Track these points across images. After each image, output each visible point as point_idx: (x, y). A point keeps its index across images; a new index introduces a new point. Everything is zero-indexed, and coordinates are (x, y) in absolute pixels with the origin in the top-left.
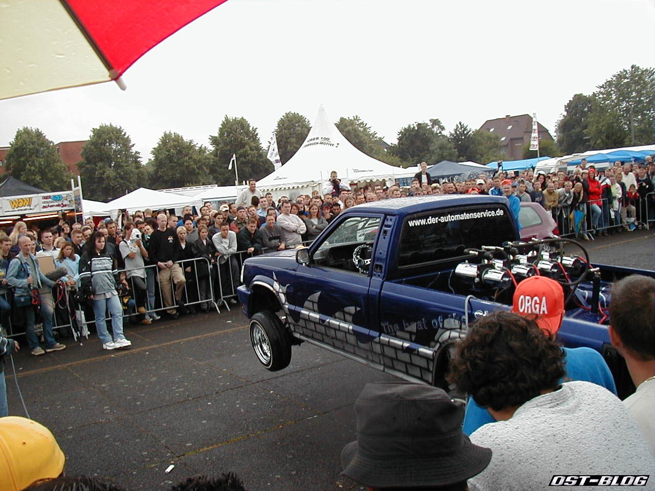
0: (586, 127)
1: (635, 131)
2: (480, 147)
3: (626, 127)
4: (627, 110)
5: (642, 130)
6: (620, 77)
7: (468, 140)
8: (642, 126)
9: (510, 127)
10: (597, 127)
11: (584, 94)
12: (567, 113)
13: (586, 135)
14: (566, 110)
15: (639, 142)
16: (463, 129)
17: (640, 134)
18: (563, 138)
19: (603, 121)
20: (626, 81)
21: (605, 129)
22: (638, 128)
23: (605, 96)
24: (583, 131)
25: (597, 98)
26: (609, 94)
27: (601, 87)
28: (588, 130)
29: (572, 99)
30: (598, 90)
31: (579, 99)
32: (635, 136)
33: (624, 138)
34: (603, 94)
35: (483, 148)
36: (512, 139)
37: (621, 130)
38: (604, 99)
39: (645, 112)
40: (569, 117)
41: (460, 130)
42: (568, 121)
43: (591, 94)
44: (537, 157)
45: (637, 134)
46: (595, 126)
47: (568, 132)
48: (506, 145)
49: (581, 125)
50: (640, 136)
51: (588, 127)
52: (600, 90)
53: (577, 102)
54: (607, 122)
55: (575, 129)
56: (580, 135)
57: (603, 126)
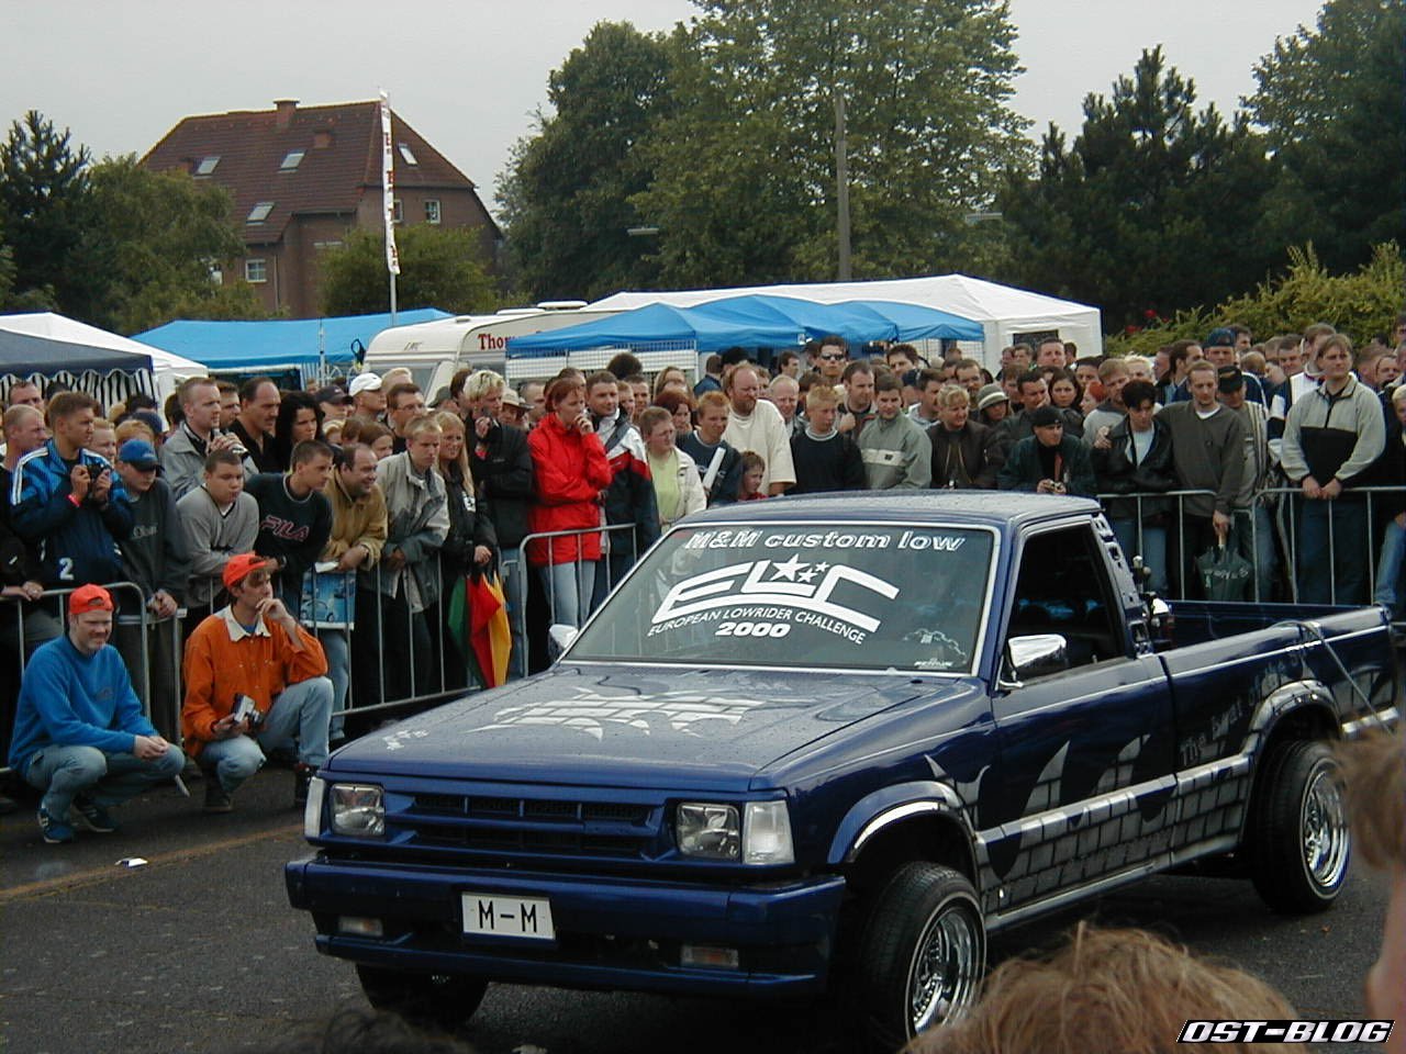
0: (642, 182)
1: (852, 208)
2: (132, 244)
3: (819, 191)
4: (823, 117)
5: (886, 212)
7: (69, 205)
8: (885, 194)
9: (293, 159)
10: (690, 183)
12: (561, 110)
13: (641, 220)
14: (556, 97)
15: (873, 265)
16: (45, 152)
17: (876, 228)
18: (537, 223)
19: (719, 159)
21: (725, 198)
22: (870, 198)
23: (730, 42)
24: (630, 198)
25: (695, 49)
26: (748, 37)
28: (650, 196)
30: (701, 15)
31: (613, 49)
32: (855, 238)
33: (790, 242)
34: (721, 33)
35: (145, 248)
36: (299, 218)
37: (795, 203)
38: (724, 57)
39: (898, 128)
40: (567, 130)
41: (33, 155)
42: (562, 146)
43: (668, 30)
44: (389, 311)
45: (865, 227)
46: (683, 179)
47: (562, 200)
48: (272, 245)
49: (620, 172)
50: (875, 236)
51: (651, 179)
52: (708, 14)
53: (607, 64)
54: (737, 164)
55: (595, 186)
56: (616, 216)
57: (717, 180)
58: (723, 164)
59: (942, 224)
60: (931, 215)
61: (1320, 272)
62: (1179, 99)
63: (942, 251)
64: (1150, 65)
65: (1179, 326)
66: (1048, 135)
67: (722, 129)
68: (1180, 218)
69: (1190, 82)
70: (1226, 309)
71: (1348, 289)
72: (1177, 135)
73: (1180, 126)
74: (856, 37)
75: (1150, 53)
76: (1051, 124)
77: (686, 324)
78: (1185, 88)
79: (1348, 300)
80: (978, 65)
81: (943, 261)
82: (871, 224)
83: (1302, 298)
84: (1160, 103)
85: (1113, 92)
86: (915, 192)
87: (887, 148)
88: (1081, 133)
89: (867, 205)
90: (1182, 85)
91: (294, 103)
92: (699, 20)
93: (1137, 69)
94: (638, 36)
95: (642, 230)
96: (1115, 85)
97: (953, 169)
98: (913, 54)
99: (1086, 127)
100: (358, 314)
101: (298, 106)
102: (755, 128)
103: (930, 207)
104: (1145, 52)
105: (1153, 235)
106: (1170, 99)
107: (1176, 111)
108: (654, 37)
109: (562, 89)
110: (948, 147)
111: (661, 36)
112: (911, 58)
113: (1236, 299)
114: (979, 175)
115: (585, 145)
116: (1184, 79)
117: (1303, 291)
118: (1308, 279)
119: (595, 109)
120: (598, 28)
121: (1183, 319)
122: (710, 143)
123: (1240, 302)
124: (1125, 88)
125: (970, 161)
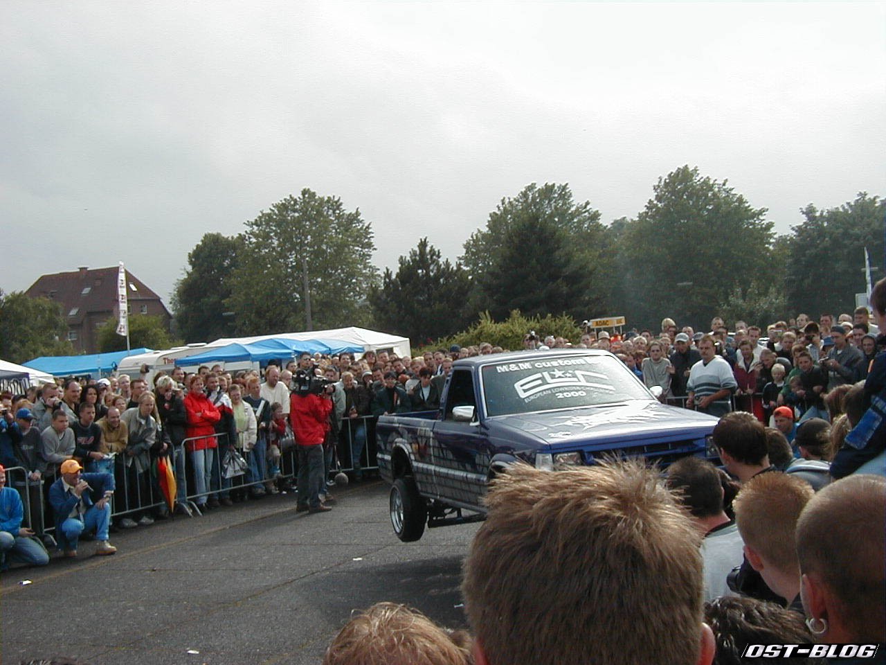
0: (227, 294)
1: (311, 302)
2: (22, 326)
3: (298, 296)
4: (299, 267)
5: (324, 303)
9: (86, 291)
10: (246, 294)
11: (224, 235)
12: (194, 268)
14: (191, 263)
15: (319, 324)
18: (186, 312)
19: (257, 284)
20: (295, 215)
21: (260, 299)
23: (260, 240)
24: (223, 301)
25: (246, 242)
26: (267, 236)
27: (253, 224)
28: (231, 300)
29: (200, 243)
31: (213, 243)
32: (313, 314)
33: (286, 317)
35: (27, 328)
36: (90, 314)
37: (288, 301)
38: (258, 245)
39: (328, 270)
40: (196, 275)
42: (194, 282)
43: (236, 236)
44: (126, 349)
45: (316, 309)
48: (79, 325)
49: (218, 291)
50: (320, 313)
51: (231, 293)
52: (252, 229)
53: (211, 249)
54: (265, 287)
55: (209, 297)
56: (217, 308)
58: (259, 287)
59: (346, 307)
61: (491, 322)
62: (434, 257)
63: (347, 318)
64: (423, 245)
66: (386, 271)
68: (438, 302)
69: (439, 251)
70: (456, 337)
72: (435, 271)
73: (436, 268)
74: (309, 236)
76: (387, 268)
77: (246, 351)
78: (437, 253)
79: (502, 332)
80: (358, 246)
83: (485, 332)
84: (428, 259)
85: (409, 255)
86: (335, 295)
87: (324, 278)
88: (398, 271)
90: (435, 252)
91: (86, 268)
92: (248, 231)
93: (418, 246)
94: (223, 238)
95: (229, 313)
96: (410, 253)
97: (350, 286)
99: (400, 269)
100: (114, 351)
101: (88, 269)
103: (341, 301)
104: (421, 239)
106: (431, 257)
107: (434, 262)
108: (230, 239)
109: (193, 260)
110: (347, 278)
111: (232, 238)
113: (461, 333)
114: (360, 288)
115: (204, 281)
117: (485, 329)
118: (488, 325)
119: (208, 267)
120: (206, 235)
121: (441, 341)
122: (254, 279)
124: (414, 254)
125: (356, 283)
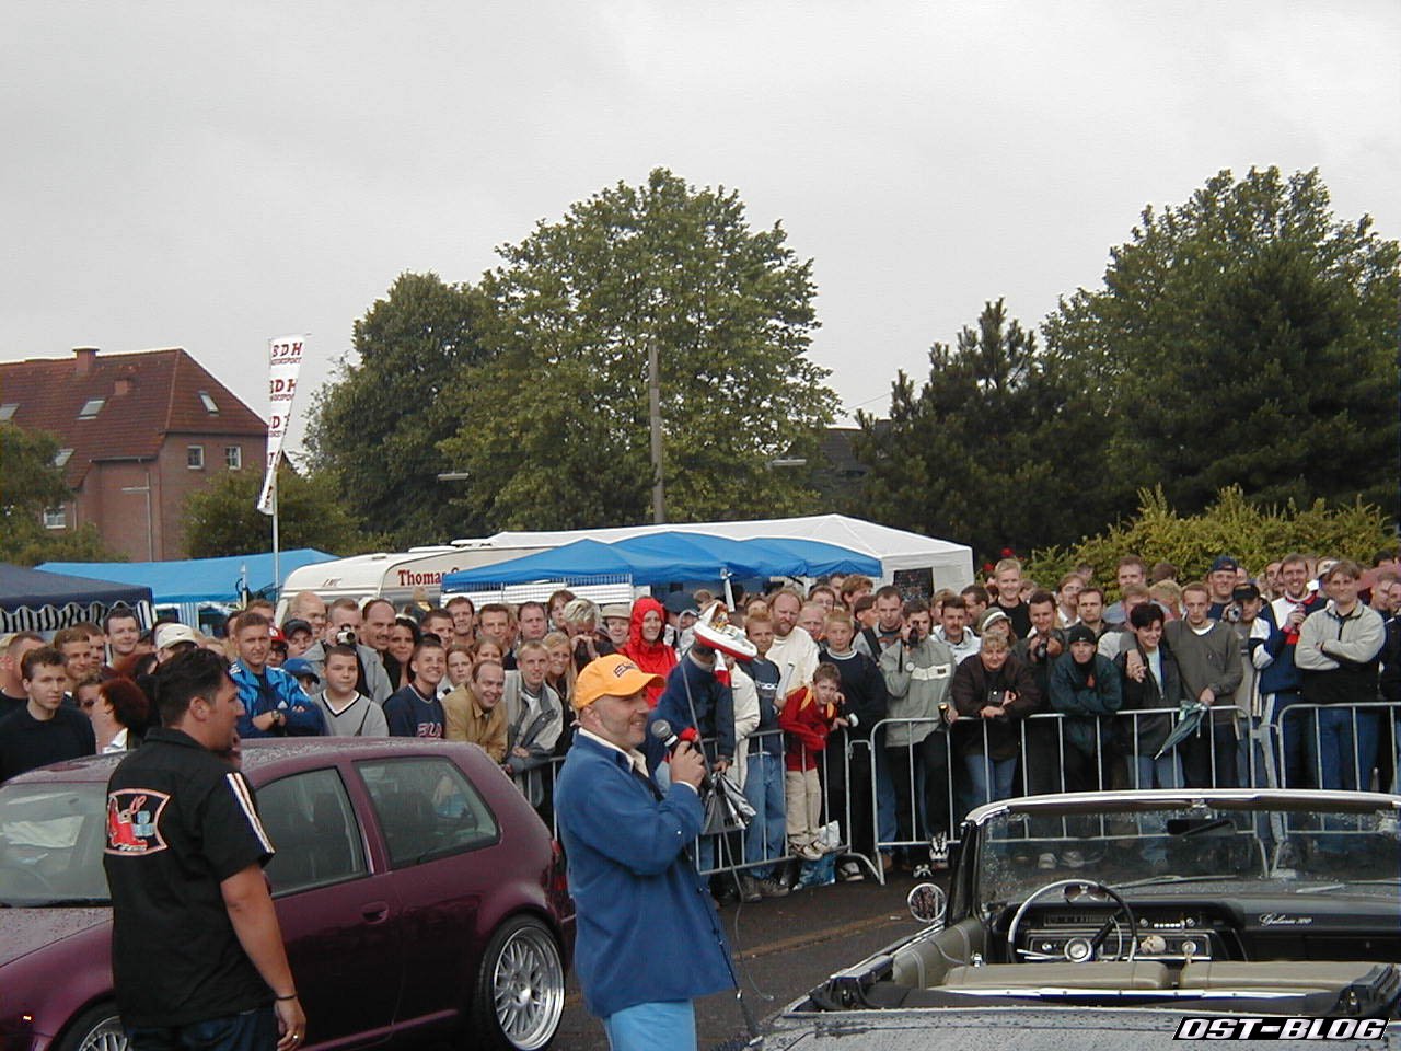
0: (450, 428)
4: (628, 366)
5: (690, 457)
6: (606, 213)
8: (690, 440)
9: (93, 406)
10: (498, 429)
11: (447, 281)
12: (366, 359)
13: (449, 465)
14: (361, 346)
17: (681, 474)
19: (527, 406)
20: (628, 235)
21: (534, 442)
22: (675, 444)
23: (536, 293)
24: (439, 444)
25: (502, 299)
26: (553, 289)
27: (518, 255)
28: (459, 442)
29: (388, 299)
30: (508, 266)
31: (419, 299)
36: (100, 463)
38: (531, 307)
39: (701, 377)
40: (374, 377)
42: (371, 393)
43: (476, 281)
45: (673, 473)
46: (492, 425)
47: (369, 446)
48: (74, 491)
49: (426, 420)
50: (679, 480)
51: (459, 425)
52: (515, 265)
53: (412, 314)
54: (545, 411)
55: (402, 432)
56: (421, 463)
57: (526, 426)
58: (531, 411)
59: (743, 470)
60: (731, 460)
61: (1168, 514)
62: (1020, 349)
63: (744, 497)
64: (993, 317)
65: (1035, 565)
66: (897, 383)
67: (528, 378)
68: (1030, 462)
69: (1031, 333)
70: (1080, 548)
71: (1197, 530)
72: (1020, 383)
73: (1023, 375)
74: (659, 290)
75: (993, 306)
76: (900, 372)
78: (1026, 339)
79: (1198, 541)
80: (778, 318)
81: (746, 506)
82: (675, 471)
83: (1154, 538)
84: (1004, 353)
85: (958, 342)
86: (717, 440)
87: (690, 396)
88: (928, 381)
89: (672, 451)
90: (1022, 337)
91: (95, 351)
92: (506, 271)
93: (981, 321)
94: (443, 287)
95: (453, 475)
96: (960, 335)
97: (754, 418)
98: (713, 306)
99: (934, 376)
101: (98, 354)
102: (562, 377)
103: (731, 453)
104: (988, 304)
105: (1005, 479)
106: (1013, 349)
107: (1019, 360)
108: (459, 288)
109: (368, 338)
110: (749, 395)
111: (466, 288)
112: (711, 311)
114: (779, 424)
115: (391, 393)
116: (1025, 331)
117: (1154, 531)
118: (1157, 521)
119: (401, 357)
120: (402, 279)
121: (1040, 559)
122: (517, 392)
123: (1094, 542)
124: (970, 339)
125: (771, 409)
